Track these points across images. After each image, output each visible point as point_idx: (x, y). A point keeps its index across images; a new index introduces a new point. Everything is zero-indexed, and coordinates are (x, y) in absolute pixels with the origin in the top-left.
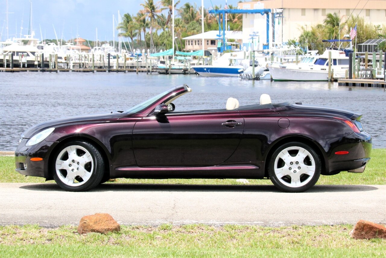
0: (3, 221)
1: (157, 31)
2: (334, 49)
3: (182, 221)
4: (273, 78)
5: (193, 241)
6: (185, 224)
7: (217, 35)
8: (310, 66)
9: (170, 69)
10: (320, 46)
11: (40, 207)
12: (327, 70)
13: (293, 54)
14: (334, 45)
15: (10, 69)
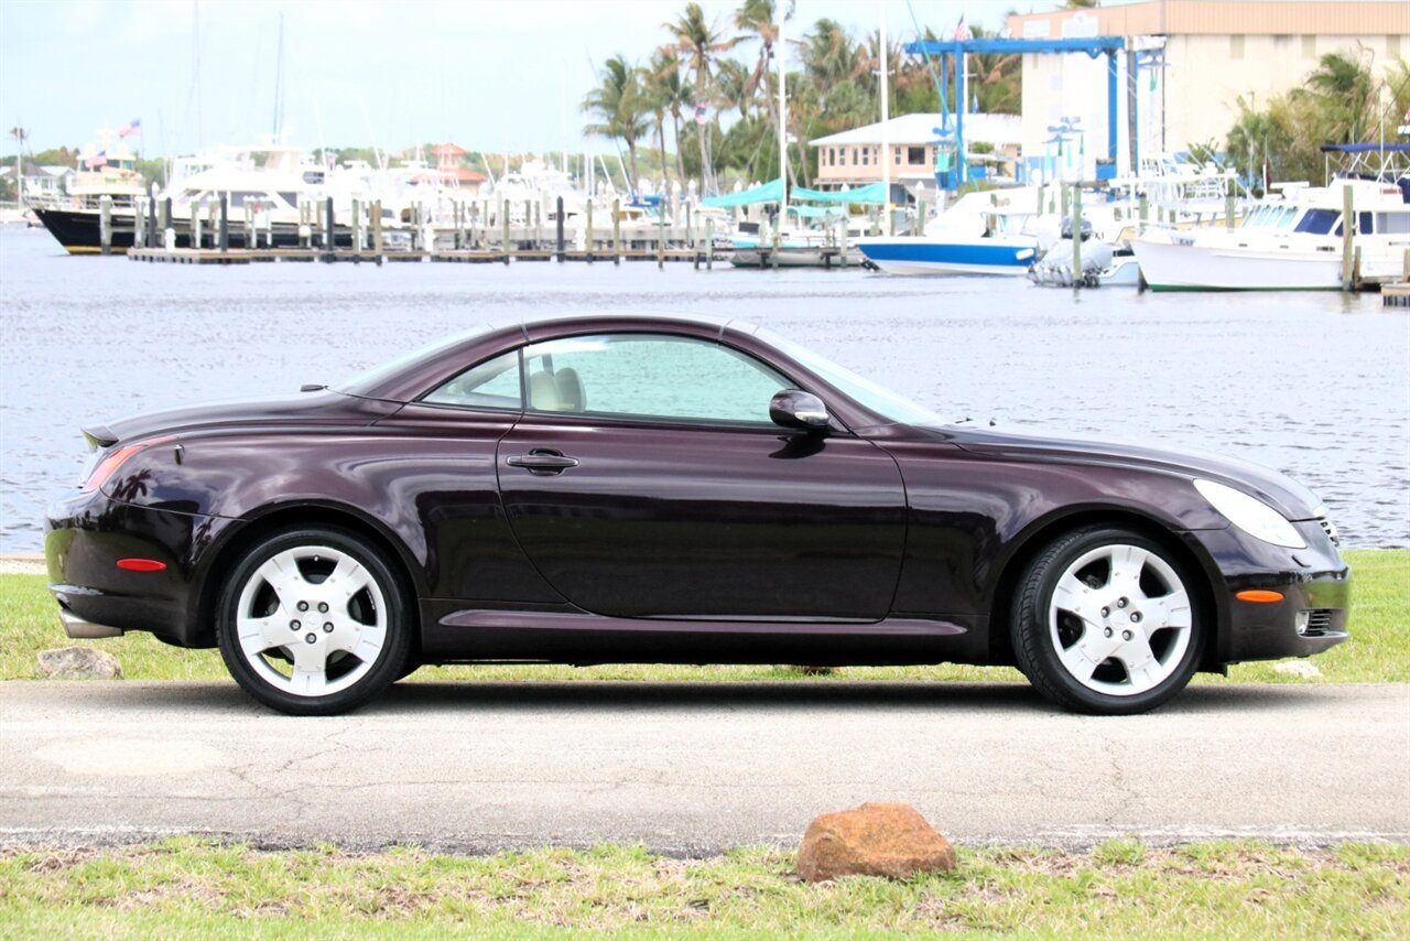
0: (509, 833)
1: (717, 115)
2: (1364, 177)
3: (1173, 830)
4: (1149, 281)
5: (1237, 908)
6: (1185, 840)
7: (936, 131)
8: (1277, 236)
9: (775, 249)
10: (1301, 165)
11: (622, 775)
12: (1339, 250)
13: (1211, 194)
14: (1365, 163)
15: (217, 252)
